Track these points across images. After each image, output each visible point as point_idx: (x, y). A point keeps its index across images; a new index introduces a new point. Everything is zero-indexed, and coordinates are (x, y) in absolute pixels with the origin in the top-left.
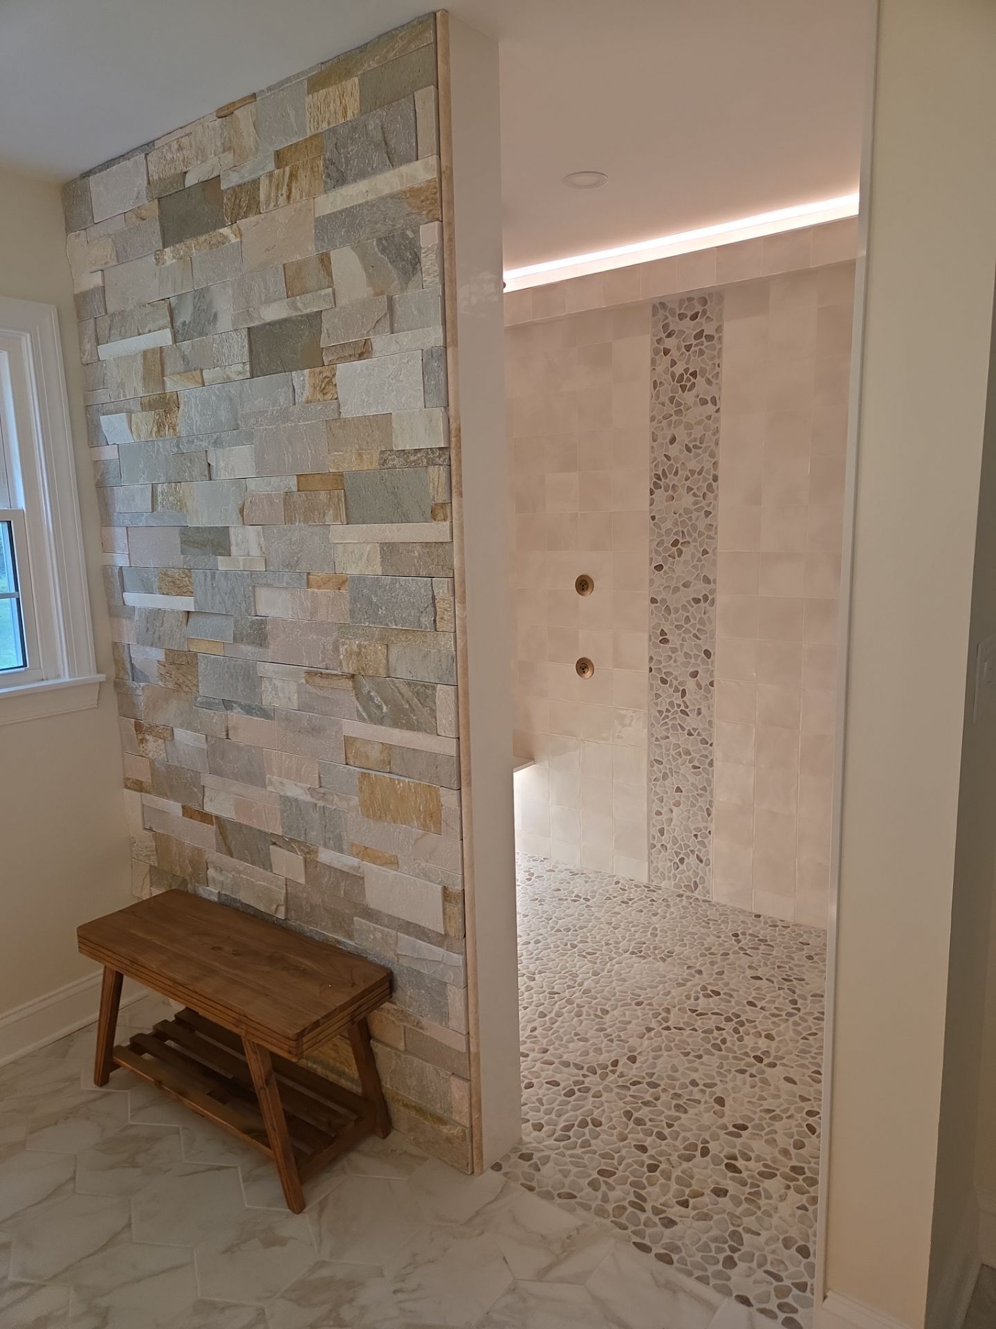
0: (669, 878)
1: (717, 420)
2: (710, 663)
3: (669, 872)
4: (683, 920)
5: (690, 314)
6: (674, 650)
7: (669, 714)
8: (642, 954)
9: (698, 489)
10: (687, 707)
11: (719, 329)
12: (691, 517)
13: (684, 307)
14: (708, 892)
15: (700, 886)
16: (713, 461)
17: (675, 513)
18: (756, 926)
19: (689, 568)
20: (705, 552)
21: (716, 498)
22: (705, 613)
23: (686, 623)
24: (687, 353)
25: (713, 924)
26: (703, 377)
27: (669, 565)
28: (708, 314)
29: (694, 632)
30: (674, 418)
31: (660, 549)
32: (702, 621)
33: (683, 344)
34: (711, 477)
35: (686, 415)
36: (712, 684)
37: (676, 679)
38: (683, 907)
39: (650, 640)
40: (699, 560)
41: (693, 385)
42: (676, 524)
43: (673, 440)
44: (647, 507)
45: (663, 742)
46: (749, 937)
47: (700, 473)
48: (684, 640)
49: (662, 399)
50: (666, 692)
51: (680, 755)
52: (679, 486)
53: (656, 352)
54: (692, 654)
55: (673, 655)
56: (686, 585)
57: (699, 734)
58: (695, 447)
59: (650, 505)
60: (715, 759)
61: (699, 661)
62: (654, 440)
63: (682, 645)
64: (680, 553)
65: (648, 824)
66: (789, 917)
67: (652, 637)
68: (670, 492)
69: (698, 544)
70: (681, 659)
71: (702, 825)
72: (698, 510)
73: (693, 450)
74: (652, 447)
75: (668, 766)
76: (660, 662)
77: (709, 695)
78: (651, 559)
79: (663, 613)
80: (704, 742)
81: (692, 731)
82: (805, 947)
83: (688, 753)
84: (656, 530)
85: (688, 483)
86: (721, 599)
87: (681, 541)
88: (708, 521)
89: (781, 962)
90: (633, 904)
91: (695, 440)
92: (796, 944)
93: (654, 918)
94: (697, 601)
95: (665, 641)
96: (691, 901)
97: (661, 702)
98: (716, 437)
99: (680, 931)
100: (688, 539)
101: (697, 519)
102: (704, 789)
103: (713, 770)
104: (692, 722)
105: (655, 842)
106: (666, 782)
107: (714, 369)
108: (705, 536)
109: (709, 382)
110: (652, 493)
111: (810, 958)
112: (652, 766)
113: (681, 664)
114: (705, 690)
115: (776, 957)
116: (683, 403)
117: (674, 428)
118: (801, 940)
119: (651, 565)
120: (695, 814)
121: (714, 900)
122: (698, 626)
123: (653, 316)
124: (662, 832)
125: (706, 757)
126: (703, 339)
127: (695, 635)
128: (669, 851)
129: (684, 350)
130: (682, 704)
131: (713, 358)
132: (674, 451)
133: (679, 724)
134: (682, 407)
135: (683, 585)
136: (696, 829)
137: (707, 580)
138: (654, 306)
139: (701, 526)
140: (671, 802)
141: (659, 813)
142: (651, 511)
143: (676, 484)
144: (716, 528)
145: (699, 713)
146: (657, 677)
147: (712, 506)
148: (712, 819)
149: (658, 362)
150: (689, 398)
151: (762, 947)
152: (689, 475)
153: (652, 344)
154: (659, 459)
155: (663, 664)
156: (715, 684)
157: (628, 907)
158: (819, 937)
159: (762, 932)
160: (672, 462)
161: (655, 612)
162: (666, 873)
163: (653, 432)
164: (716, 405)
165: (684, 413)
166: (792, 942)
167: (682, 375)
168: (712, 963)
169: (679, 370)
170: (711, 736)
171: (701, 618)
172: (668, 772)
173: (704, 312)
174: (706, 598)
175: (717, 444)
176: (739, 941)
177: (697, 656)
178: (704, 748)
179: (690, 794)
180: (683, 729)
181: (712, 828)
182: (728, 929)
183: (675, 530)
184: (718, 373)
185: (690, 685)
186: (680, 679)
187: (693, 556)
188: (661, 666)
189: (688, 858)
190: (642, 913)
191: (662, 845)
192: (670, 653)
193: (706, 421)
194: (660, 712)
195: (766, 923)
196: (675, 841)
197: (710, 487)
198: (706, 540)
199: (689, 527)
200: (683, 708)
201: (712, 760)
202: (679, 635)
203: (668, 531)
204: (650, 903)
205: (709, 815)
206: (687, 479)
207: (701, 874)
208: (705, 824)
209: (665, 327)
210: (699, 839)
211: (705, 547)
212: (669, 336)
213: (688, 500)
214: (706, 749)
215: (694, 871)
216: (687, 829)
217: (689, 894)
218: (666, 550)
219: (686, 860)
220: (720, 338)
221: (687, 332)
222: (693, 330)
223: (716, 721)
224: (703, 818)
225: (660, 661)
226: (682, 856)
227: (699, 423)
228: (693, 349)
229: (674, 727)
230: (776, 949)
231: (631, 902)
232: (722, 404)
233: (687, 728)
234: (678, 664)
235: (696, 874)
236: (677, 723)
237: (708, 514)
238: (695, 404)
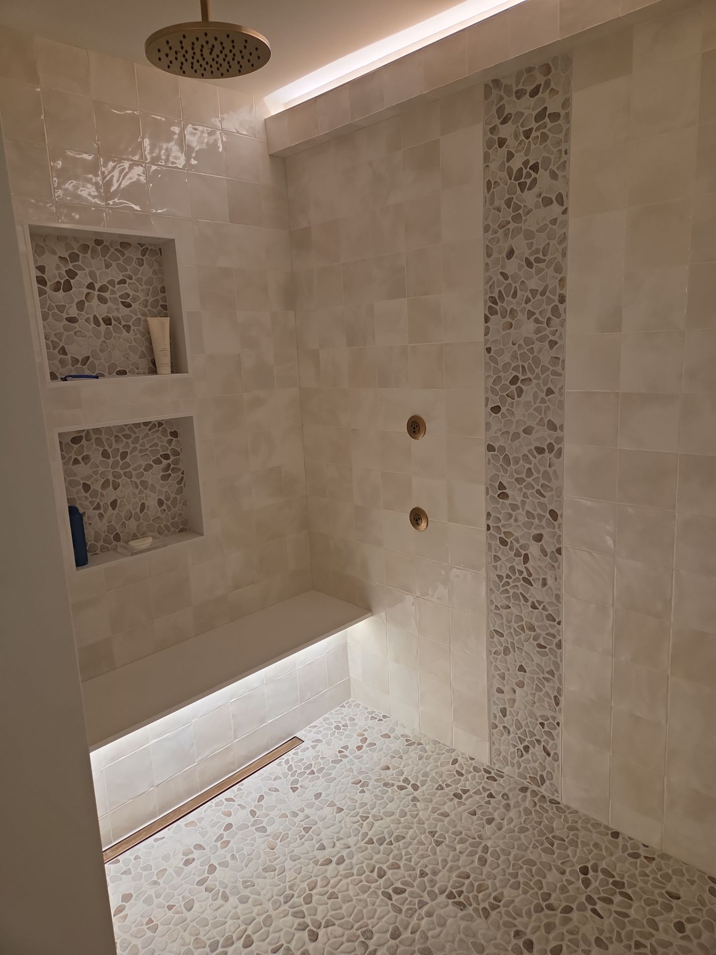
0: (513, 765)
1: (565, 224)
2: (557, 526)
3: (513, 758)
4: (522, 836)
5: (529, 88)
6: (514, 507)
7: (510, 581)
8: (462, 899)
9: (541, 313)
10: (530, 575)
11: (566, 103)
12: (532, 348)
13: (522, 81)
14: (557, 791)
15: (548, 782)
16: (559, 276)
17: (514, 344)
18: (611, 855)
19: (531, 410)
20: (550, 392)
21: (562, 324)
22: (550, 466)
23: (528, 476)
24: (527, 141)
25: (559, 847)
26: (545, 170)
27: (507, 407)
28: (552, 86)
29: (537, 487)
30: (512, 226)
31: (497, 388)
32: (546, 474)
33: (522, 129)
34: (556, 298)
35: (526, 220)
36: (559, 551)
37: (517, 541)
38: (526, 809)
39: (487, 493)
40: (543, 401)
41: (535, 181)
42: (514, 357)
43: (511, 254)
44: (481, 338)
45: (504, 612)
46: (601, 876)
47: (543, 293)
48: (525, 496)
49: (497, 203)
50: (505, 554)
51: (523, 629)
52: (518, 310)
53: (489, 144)
54: (535, 513)
55: (514, 513)
56: (528, 431)
57: (544, 608)
58: (538, 260)
59: (485, 335)
60: (563, 641)
61: (544, 523)
62: (489, 255)
63: (523, 502)
64: (520, 392)
65: (489, 700)
66: (654, 842)
67: (490, 491)
68: (508, 319)
69: (541, 382)
70: (523, 518)
71: (549, 714)
72: (541, 340)
73: (535, 264)
74: (487, 264)
75: (510, 640)
76: (499, 520)
77: (556, 565)
78: (487, 399)
79: (501, 462)
80: (551, 618)
81: (537, 605)
82: (674, 903)
83: (532, 628)
84: (493, 365)
85: (529, 307)
86: (570, 449)
87: (521, 377)
88: (553, 353)
89: (641, 934)
90: (467, 799)
91: (537, 251)
92: (661, 895)
93: (487, 827)
94: (540, 450)
95: (504, 496)
96: (536, 799)
97: (501, 565)
98: (564, 246)
99: (516, 858)
100: (529, 375)
101: (540, 351)
102: (551, 673)
103: (562, 653)
104: (536, 593)
105: (497, 722)
106: (508, 657)
107: (561, 157)
108: (549, 372)
109: (554, 176)
110: (487, 320)
111: (680, 927)
112: (492, 637)
113: (523, 524)
114: (551, 558)
115: (634, 923)
116: (522, 205)
117: (512, 238)
118: (669, 887)
119: (486, 406)
120: (541, 700)
121: (564, 802)
122: (542, 481)
123: (486, 98)
124: (504, 712)
125: (554, 636)
126: (547, 119)
127: (538, 492)
128: (512, 735)
129: (522, 137)
130: (524, 570)
131: (558, 143)
132: (512, 267)
133: (521, 593)
134: (521, 211)
135: (524, 431)
136: (542, 717)
137: (552, 426)
138: (486, 86)
139: (545, 360)
140: (514, 681)
141: (500, 691)
142: (486, 342)
143: (515, 308)
144: (563, 361)
145: (544, 584)
146: (496, 537)
147: (558, 334)
148: (561, 709)
149: (492, 157)
150: (529, 198)
151: (617, 899)
152: (530, 296)
153: (485, 134)
154: (495, 279)
155: (503, 522)
156: (563, 551)
157: (460, 804)
158: (692, 882)
159: (619, 865)
160: (510, 281)
161: (492, 461)
162: (509, 759)
163: (487, 246)
164: (562, 205)
165: (524, 218)
166: (657, 891)
167: (520, 170)
168: (549, 927)
169: (516, 163)
170: (559, 612)
171: (545, 472)
172: (510, 646)
173: (548, 83)
174: (551, 447)
175: (564, 255)
176: (587, 883)
177: (541, 517)
178: (550, 625)
179: (535, 677)
180: (526, 600)
181: (561, 718)
182: (576, 856)
183: (514, 365)
184: (565, 162)
185: (534, 549)
186: (522, 542)
187: (535, 396)
188: (500, 525)
189: (534, 748)
190: (475, 818)
191: (505, 727)
192: (510, 511)
193: (551, 226)
194: (500, 577)
195: (625, 848)
196: (519, 725)
197: (555, 311)
198: (552, 377)
199: (530, 361)
200: (525, 575)
201: (560, 641)
202: (520, 489)
203: (506, 366)
204: (487, 799)
205: (557, 704)
206: (528, 301)
207: (548, 769)
208: (553, 714)
209: (500, 110)
210: (546, 729)
211: (550, 385)
212: (504, 122)
213: (528, 328)
214: (553, 627)
215: (540, 763)
216: (532, 714)
217: (535, 788)
218: (504, 388)
219: (531, 750)
220: (567, 115)
221: (526, 112)
222: (533, 110)
223: (565, 598)
224: (550, 706)
225: (499, 518)
226: (526, 743)
227: (541, 230)
228: (534, 134)
229: (515, 596)
230: (635, 904)
231: (464, 796)
232: (571, 203)
233: (531, 600)
234: (520, 523)
235: (544, 768)
236: (518, 592)
237: (553, 344)
238: (537, 206)
